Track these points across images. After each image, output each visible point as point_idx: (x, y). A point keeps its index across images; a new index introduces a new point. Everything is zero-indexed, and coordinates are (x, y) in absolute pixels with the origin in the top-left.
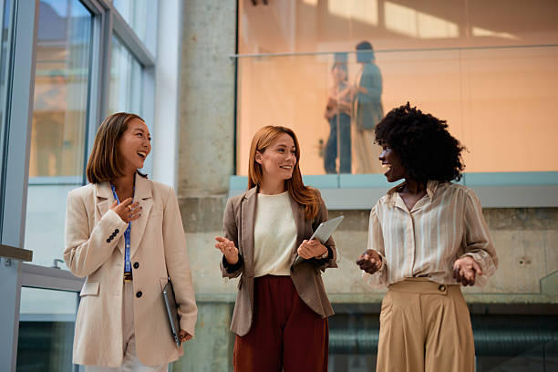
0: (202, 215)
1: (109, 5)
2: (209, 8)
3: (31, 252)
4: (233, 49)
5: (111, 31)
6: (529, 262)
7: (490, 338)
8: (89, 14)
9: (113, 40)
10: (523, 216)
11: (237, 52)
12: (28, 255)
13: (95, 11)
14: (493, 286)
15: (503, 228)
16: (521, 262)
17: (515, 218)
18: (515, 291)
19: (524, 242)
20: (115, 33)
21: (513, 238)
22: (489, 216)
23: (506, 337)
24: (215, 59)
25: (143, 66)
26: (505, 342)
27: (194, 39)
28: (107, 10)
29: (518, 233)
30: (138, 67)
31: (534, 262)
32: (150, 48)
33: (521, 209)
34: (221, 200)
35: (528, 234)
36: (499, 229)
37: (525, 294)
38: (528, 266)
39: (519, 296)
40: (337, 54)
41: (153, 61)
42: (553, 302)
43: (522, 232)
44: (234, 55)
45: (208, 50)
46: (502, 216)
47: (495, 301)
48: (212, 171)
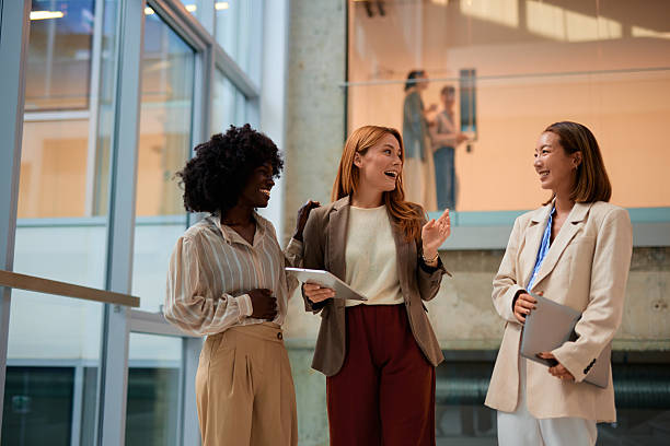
1: (210, 41)
2: (317, 32)
3: (139, 298)
4: (342, 77)
5: (213, 66)
6: (665, 306)
7: (628, 388)
8: (190, 51)
9: (215, 74)
10: (660, 256)
11: (347, 79)
12: (135, 302)
13: (196, 47)
15: (637, 269)
16: (657, 306)
17: (650, 258)
18: (651, 338)
19: (660, 284)
20: (218, 67)
21: (648, 280)
23: (645, 388)
24: (324, 88)
25: (247, 98)
26: (643, 393)
27: (301, 66)
28: (209, 45)
29: (653, 275)
30: (241, 99)
32: (254, 79)
33: (657, 249)
35: (665, 276)
36: (632, 270)
37: (661, 341)
38: (665, 310)
39: (654, 343)
41: (257, 92)
43: (657, 273)
44: (343, 83)
45: (316, 78)
46: (636, 256)
47: (627, 349)
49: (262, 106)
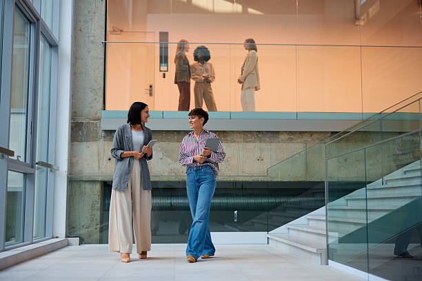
0: (85, 132)
1: (39, 17)
2: (89, 12)
3: (13, 152)
4: (103, 38)
5: (40, 32)
6: (262, 160)
10: (260, 136)
11: (106, 39)
12: (12, 153)
13: (32, 20)
14: (243, 172)
15: (250, 142)
16: (258, 160)
17: (256, 136)
18: (255, 175)
19: (260, 149)
21: (255, 147)
22: (242, 135)
24: (93, 42)
25: (51, 46)
27: (80, 30)
28: (38, 20)
29: (258, 145)
30: (48, 46)
31: (265, 160)
33: (259, 132)
34: (96, 124)
35: (263, 145)
36: (248, 142)
38: (262, 162)
39: (257, 177)
40: (161, 33)
41: (57, 43)
42: (273, 180)
44: (104, 41)
45: (89, 37)
46: (249, 135)
48: (92, 108)
49: (59, 50)
